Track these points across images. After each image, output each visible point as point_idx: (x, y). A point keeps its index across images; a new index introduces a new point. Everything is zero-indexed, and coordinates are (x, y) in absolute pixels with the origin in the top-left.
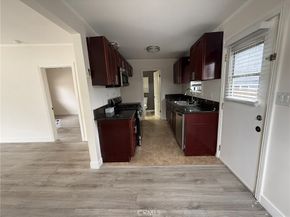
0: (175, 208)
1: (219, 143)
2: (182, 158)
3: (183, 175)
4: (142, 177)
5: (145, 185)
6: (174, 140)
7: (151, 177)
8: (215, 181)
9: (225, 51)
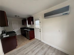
0: (33, 49)
1: (35, 35)
2: (30, 41)
3: (31, 44)
4: (22, 49)
5: (24, 50)
6: (26, 38)
7: (25, 48)
8: (36, 42)
9: (34, 20)
